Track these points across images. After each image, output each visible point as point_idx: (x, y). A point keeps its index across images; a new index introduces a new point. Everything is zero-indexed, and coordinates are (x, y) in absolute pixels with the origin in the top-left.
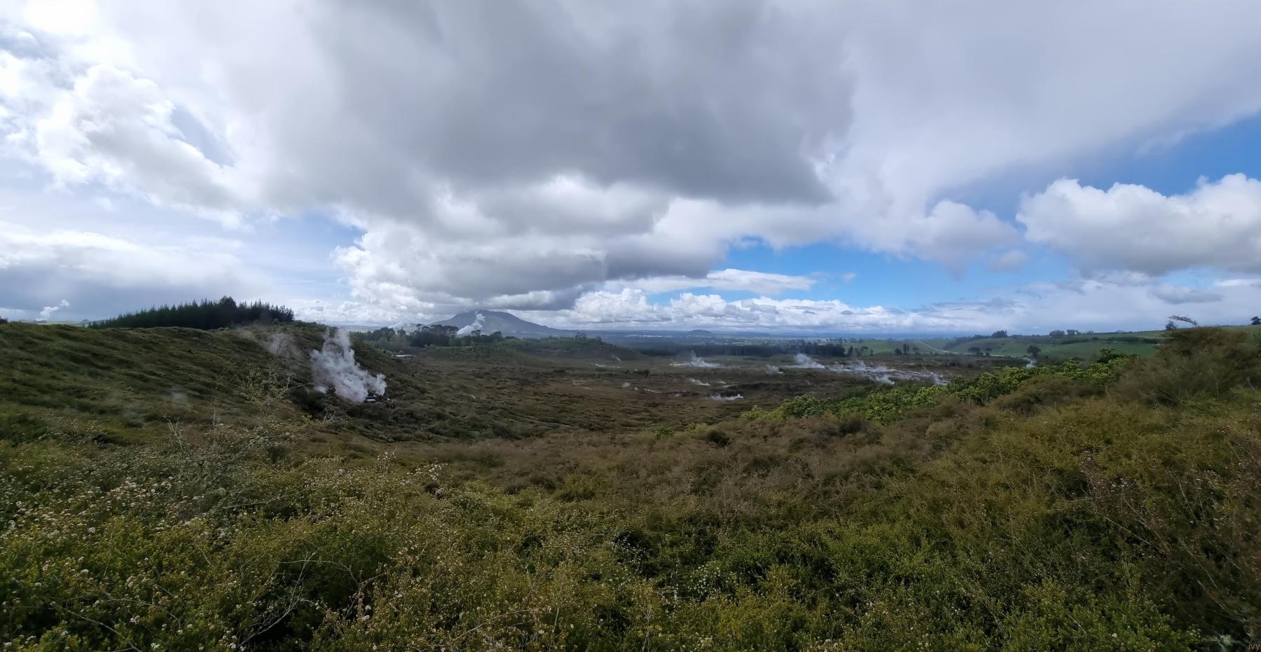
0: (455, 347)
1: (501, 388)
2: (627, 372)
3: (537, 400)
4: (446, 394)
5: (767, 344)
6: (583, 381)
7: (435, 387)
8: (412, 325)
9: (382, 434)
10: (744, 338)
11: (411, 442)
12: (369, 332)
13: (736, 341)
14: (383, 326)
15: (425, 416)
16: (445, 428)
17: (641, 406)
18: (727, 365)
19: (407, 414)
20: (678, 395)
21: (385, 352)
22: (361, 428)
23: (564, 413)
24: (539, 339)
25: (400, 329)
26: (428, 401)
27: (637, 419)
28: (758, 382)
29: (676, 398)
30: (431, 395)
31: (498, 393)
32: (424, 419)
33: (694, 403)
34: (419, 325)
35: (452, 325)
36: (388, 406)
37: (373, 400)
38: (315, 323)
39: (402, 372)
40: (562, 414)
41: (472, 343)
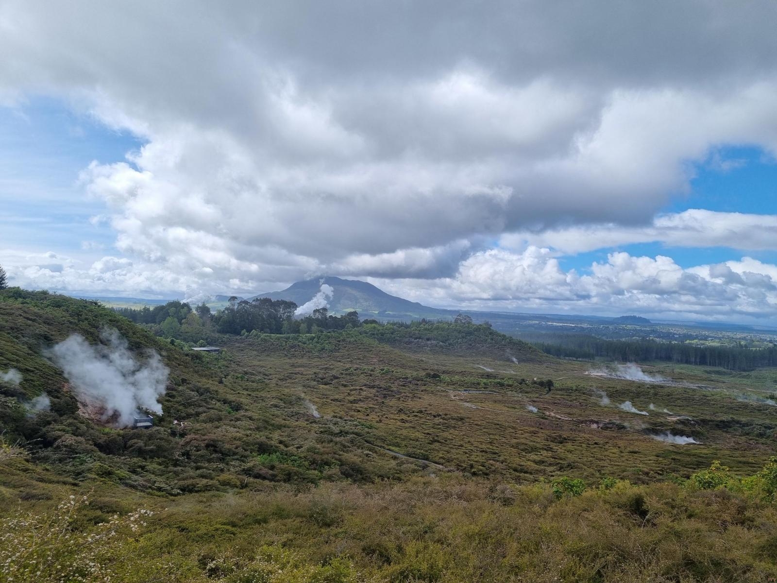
0: (292, 335)
1: (354, 402)
2: (523, 381)
3: (403, 421)
4: (274, 411)
5: (746, 346)
6: (463, 394)
7: (256, 399)
8: (221, 298)
9: (160, 482)
10: (707, 333)
11: (211, 493)
12: (146, 310)
13: (691, 337)
14: (172, 299)
15: (237, 448)
16: (272, 468)
17: (540, 441)
18: (674, 379)
19: (207, 446)
20: (594, 426)
21: (172, 342)
22: (123, 473)
23: (437, 444)
24: (409, 322)
25: (200, 305)
26: (245, 423)
27: (535, 462)
28: (725, 418)
29: (591, 432)
30: (249, 414)
31: (350, 409)
32: (235, 454)
33: (621, 443)
34: (234, 298)
35: (287, 299)
36: (173, 434)
37: (149, 424)
38: (45, 293)
39: (201, 376)
40: (433, 446)
41: (315, 328)
